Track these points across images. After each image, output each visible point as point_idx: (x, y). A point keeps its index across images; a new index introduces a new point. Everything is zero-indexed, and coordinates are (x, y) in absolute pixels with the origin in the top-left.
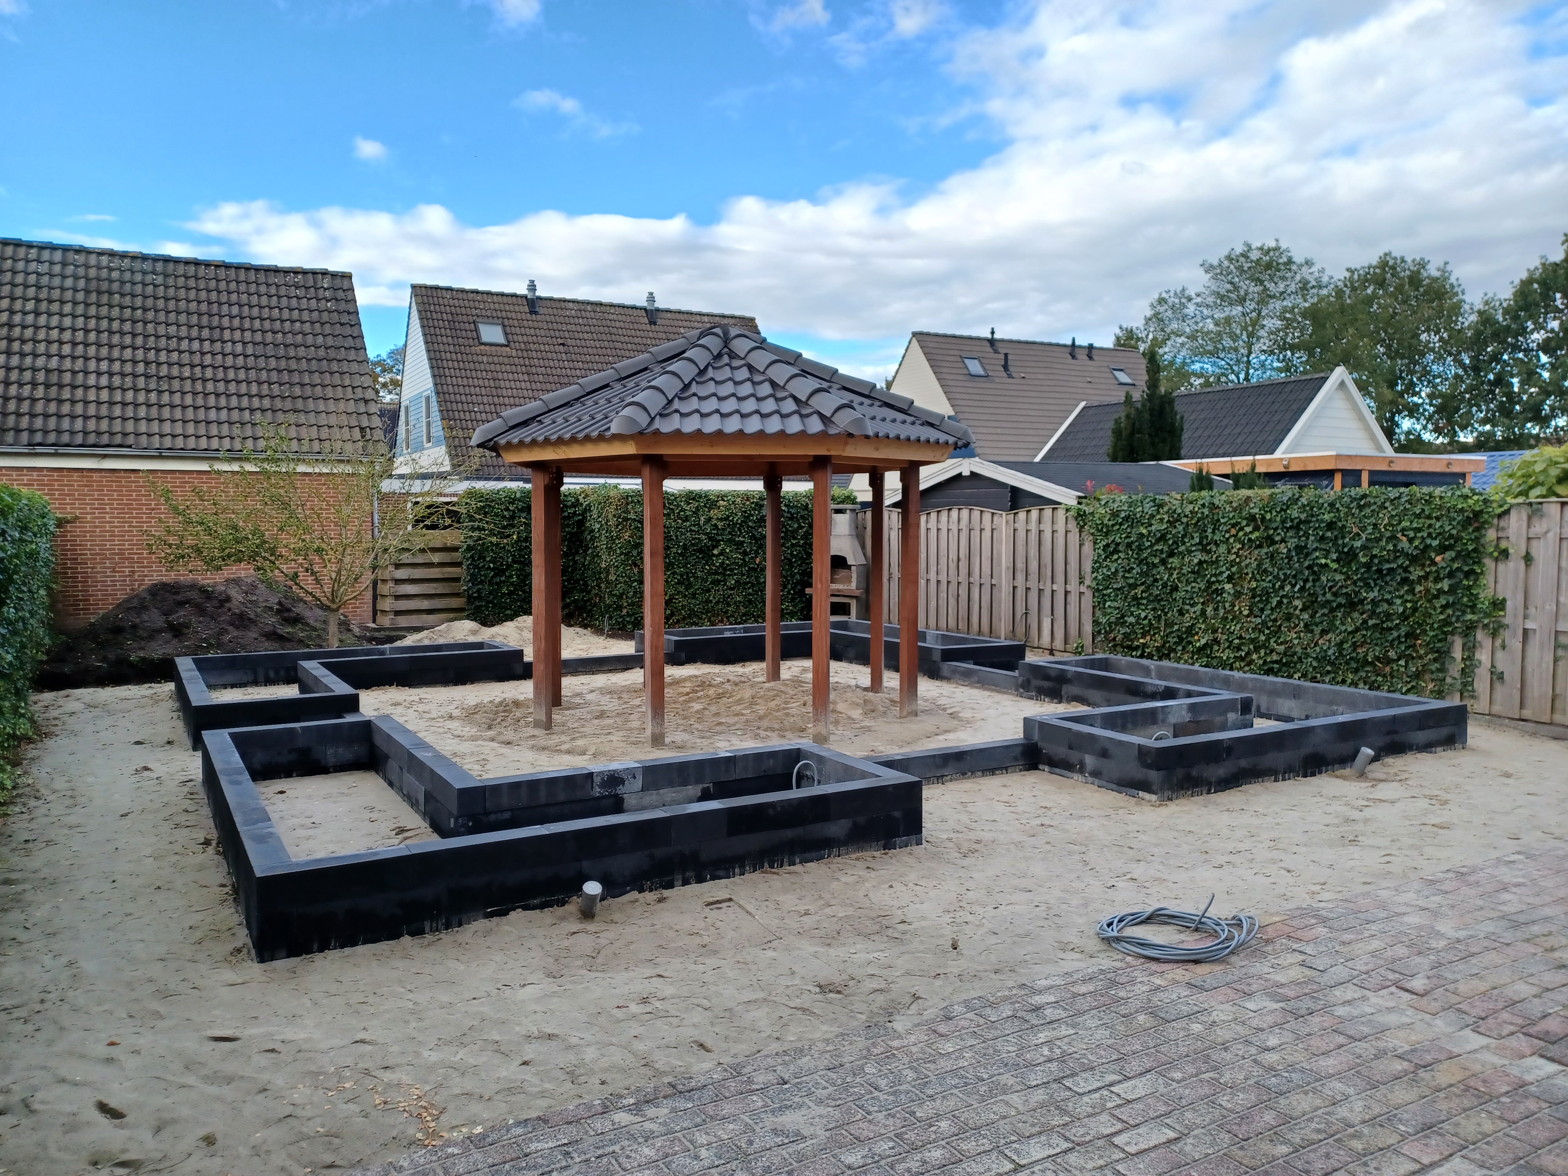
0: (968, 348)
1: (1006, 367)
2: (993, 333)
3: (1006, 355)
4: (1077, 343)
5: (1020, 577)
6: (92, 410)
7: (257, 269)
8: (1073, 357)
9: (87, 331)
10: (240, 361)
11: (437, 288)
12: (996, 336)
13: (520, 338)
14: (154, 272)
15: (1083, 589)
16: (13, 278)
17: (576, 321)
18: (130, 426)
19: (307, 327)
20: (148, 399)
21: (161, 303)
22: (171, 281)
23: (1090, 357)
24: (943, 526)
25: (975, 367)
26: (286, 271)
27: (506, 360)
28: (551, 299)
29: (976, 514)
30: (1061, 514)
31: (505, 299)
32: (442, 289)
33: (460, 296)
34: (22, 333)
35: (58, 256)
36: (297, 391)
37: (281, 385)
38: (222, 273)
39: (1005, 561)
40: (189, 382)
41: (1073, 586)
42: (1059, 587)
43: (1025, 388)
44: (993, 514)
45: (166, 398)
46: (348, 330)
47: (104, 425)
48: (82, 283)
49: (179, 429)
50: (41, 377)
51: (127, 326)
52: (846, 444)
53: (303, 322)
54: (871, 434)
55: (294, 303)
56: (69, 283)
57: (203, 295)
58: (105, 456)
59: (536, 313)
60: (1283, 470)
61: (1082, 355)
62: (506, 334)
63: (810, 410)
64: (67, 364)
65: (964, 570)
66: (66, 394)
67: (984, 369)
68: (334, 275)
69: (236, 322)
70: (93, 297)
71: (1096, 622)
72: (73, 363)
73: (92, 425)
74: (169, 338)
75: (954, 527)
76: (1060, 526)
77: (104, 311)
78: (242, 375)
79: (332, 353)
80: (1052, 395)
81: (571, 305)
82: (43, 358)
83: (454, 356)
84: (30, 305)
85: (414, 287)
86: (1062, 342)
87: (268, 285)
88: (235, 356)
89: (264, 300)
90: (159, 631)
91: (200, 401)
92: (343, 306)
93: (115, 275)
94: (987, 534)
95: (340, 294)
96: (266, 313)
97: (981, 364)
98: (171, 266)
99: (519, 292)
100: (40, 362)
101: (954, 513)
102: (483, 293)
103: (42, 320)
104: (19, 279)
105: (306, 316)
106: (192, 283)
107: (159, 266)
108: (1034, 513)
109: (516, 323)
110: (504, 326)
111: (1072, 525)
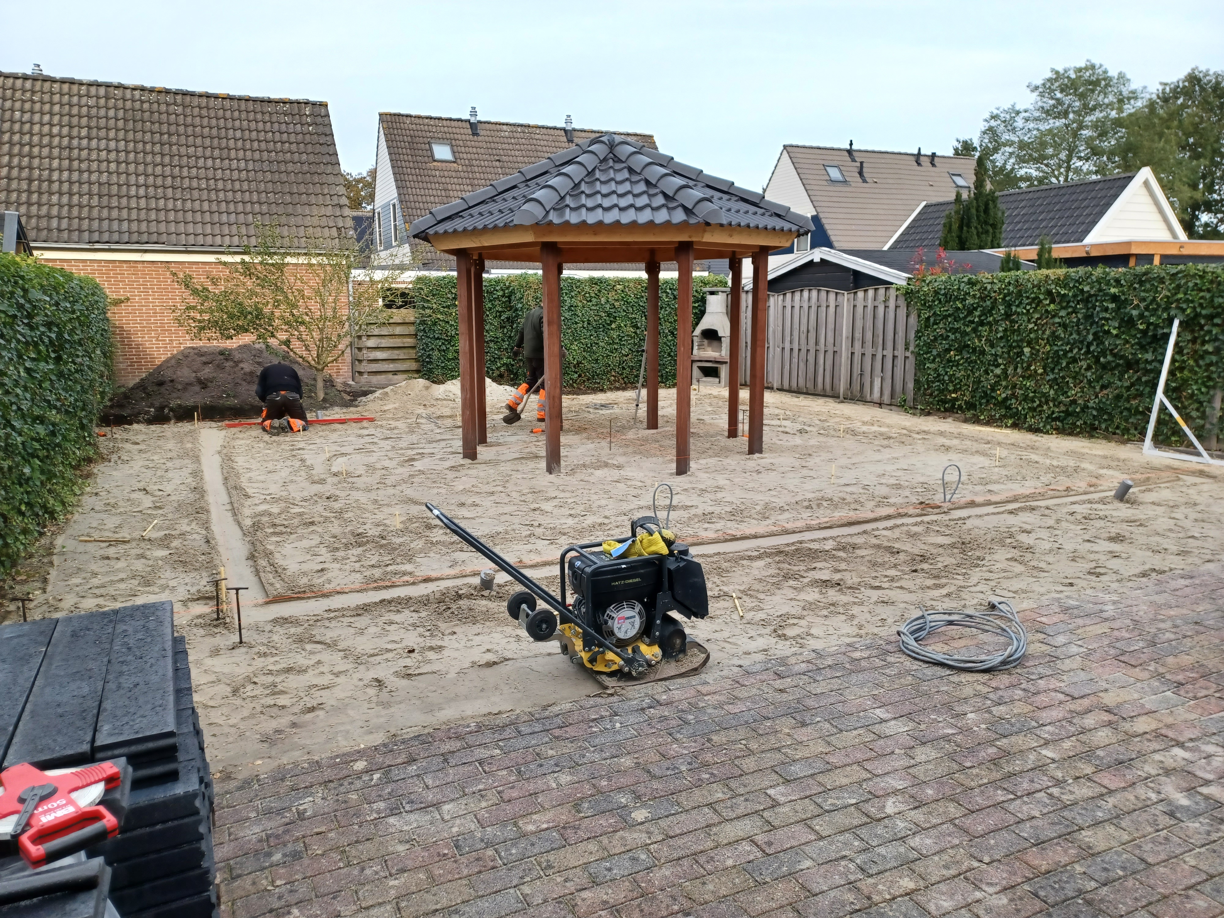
0: (831, 158)
1: (861, 173)
2: (851, 144)
3: (862, 163)
4: (922, 152)
5: (858, 345)
6: (134, 215)
7: (255, 100)
8: (919, 164)
9: (127, 152)
10: (244, 174)
11: (399, 115)
12: (854, 147)
13: (465, 156)
14: (175, 104)
15: (908, 354)
16: (70, 110)
17: (509, 140)
18: (163, 227)
19: (294, 147)
20: (175, 205)
21: (181, 129)
22: (188, 111)
23: (933, 165)
24: (797, 305)
25: (834, 174)
26: (277, 102)
27: (454, 174)
28: (489, 123)
29: (823, 294)
30: (892, 293)
31: (453, 123)
32: (403, 115)
33: (417, 121)
34: (79, 155)
35: (102, 91)
36: (288, 198)
37: (275, 194)
38: (227, 103)
39: (845, 331)
40: (206, 191)
41: (900, 352)
42: (889, 353)
43: (877, 191)
44: (837, 293)
45: (188, 205)
46: (324, 149)
47: (144, 226)
48: (121, 114)
49: (199, 229)
50: (95, 189)
51: (157, 148)
52: (705, 231)
53: (291, 143)
54: (725, 222)
55: (283, 127)
56: (111, 113)
57: (214, 122)
58: (146, 251)
59: (477, 135)
60: (1085, 255)
61: (925, 162)
62: (454, 152)
63: (675, 204)
64: (114, 178)
65: (812, 341)
66: (114, 202)
67: (843, 175)
68: (314, 104)
69: (240, 144)
70: (131, 125)
71: (917, 382)
72: (118, 178)
73: (134, 226)
74: (189, 157)
75: (806, 306)
76: (892, 304)
77: (139, 135)
78: (245, 186)
79: (313, 168)
80: (899, 197)
81: (505, 127)
82: (97, 174)
83: (413, 171)
84: (84, 132)
85: (380, 115)
86: (909, 152)
87: (263, 113)
88: (240, 171)
89: (261, 126)
90: (190, 384)
91: (214, 207)
92: (321, 129)
93: (146, 106)
94: (832, 309)
95: (319, 120)
96: (262, 136)
97: (840, 170)
98: (188, 98)
99: (464, 117)
100: (94, 177)
101: (806, 294)
102: (435, 118)
103: (94, 143)
104: (75, 111)
105: (293, 138)
106: (204, 112)
107: (179, 98)
108: (871, 293)
109: (461, 143)
110: (452, 146)
111: (902, 302)
